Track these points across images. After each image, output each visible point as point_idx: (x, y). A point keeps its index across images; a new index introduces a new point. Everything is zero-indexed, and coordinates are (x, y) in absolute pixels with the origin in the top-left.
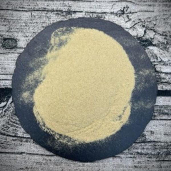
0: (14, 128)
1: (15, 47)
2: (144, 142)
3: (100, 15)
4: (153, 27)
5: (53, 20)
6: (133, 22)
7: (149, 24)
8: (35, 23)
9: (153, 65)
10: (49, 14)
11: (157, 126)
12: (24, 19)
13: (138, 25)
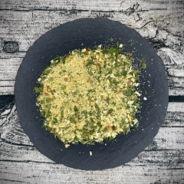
0: (20, 136)
1: (17, 51)
2: (154, 150)
3: (108, 14)
4: (166, 27)
5: (56, 20)
6: (144, 22)
7: (161, 23)
8: (37, 24)
9: (166, 69)
10: (52, 14)
11: (168, 134)
12: (26, 19)
13: (150, 25)
